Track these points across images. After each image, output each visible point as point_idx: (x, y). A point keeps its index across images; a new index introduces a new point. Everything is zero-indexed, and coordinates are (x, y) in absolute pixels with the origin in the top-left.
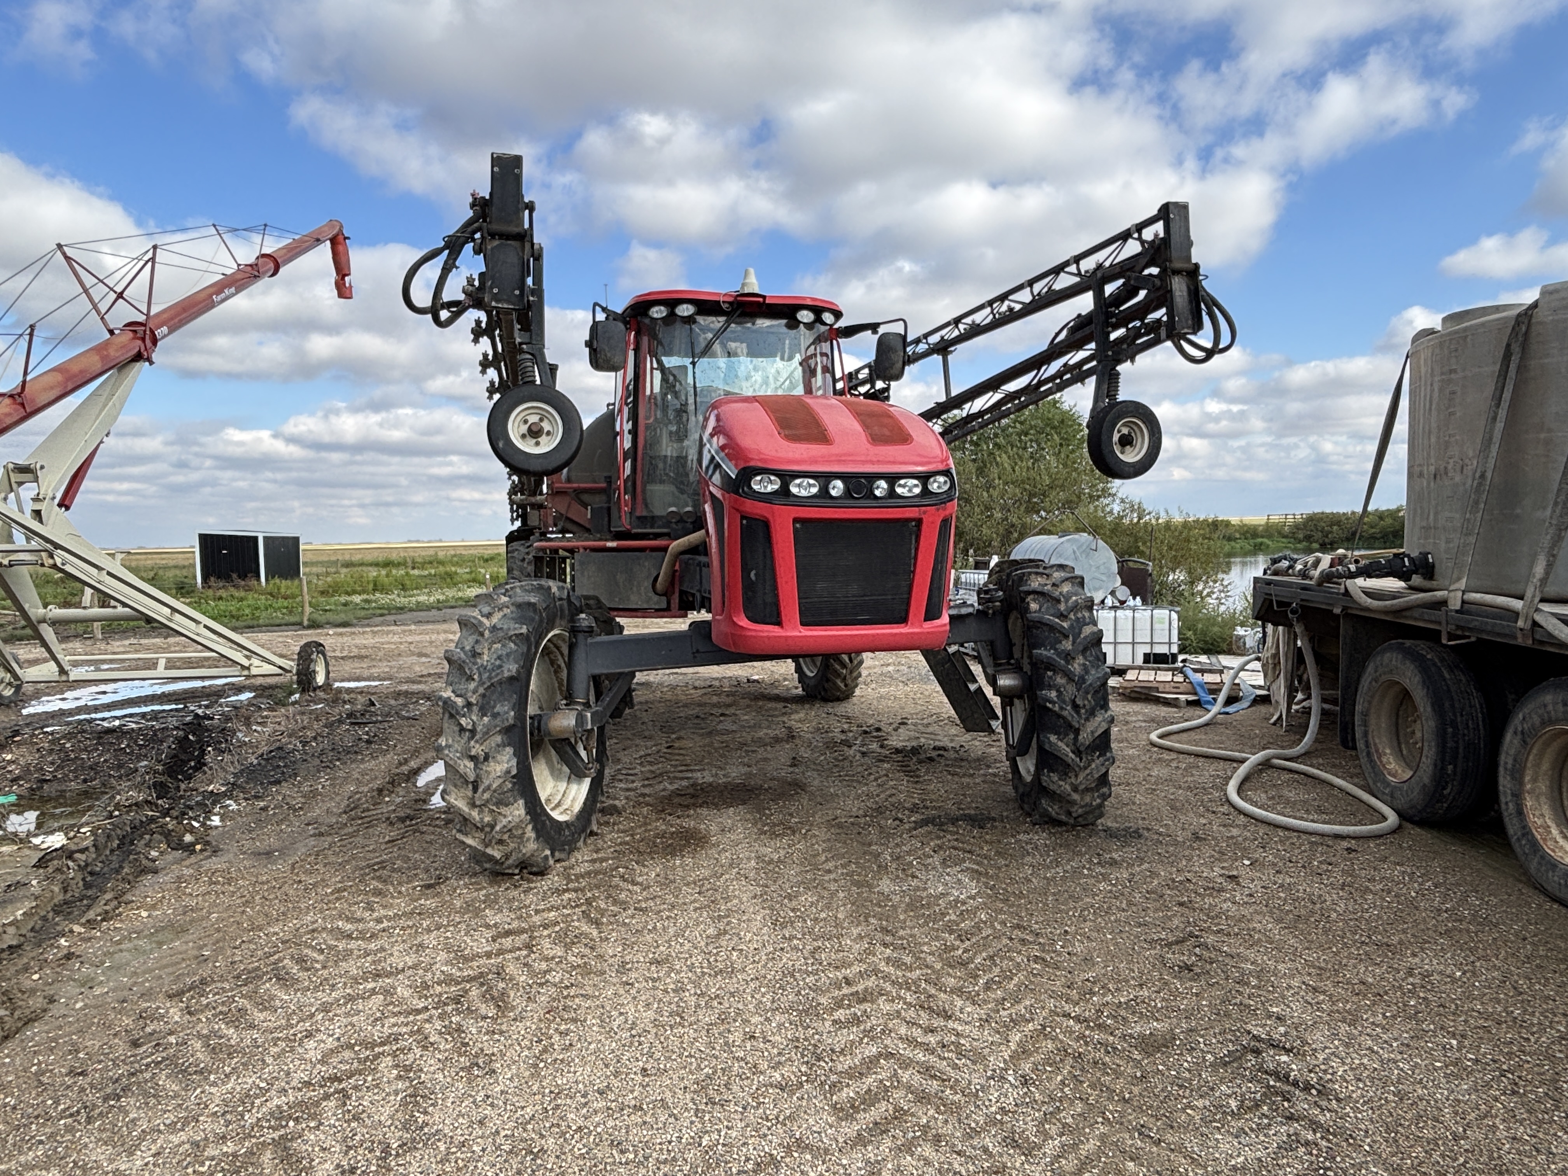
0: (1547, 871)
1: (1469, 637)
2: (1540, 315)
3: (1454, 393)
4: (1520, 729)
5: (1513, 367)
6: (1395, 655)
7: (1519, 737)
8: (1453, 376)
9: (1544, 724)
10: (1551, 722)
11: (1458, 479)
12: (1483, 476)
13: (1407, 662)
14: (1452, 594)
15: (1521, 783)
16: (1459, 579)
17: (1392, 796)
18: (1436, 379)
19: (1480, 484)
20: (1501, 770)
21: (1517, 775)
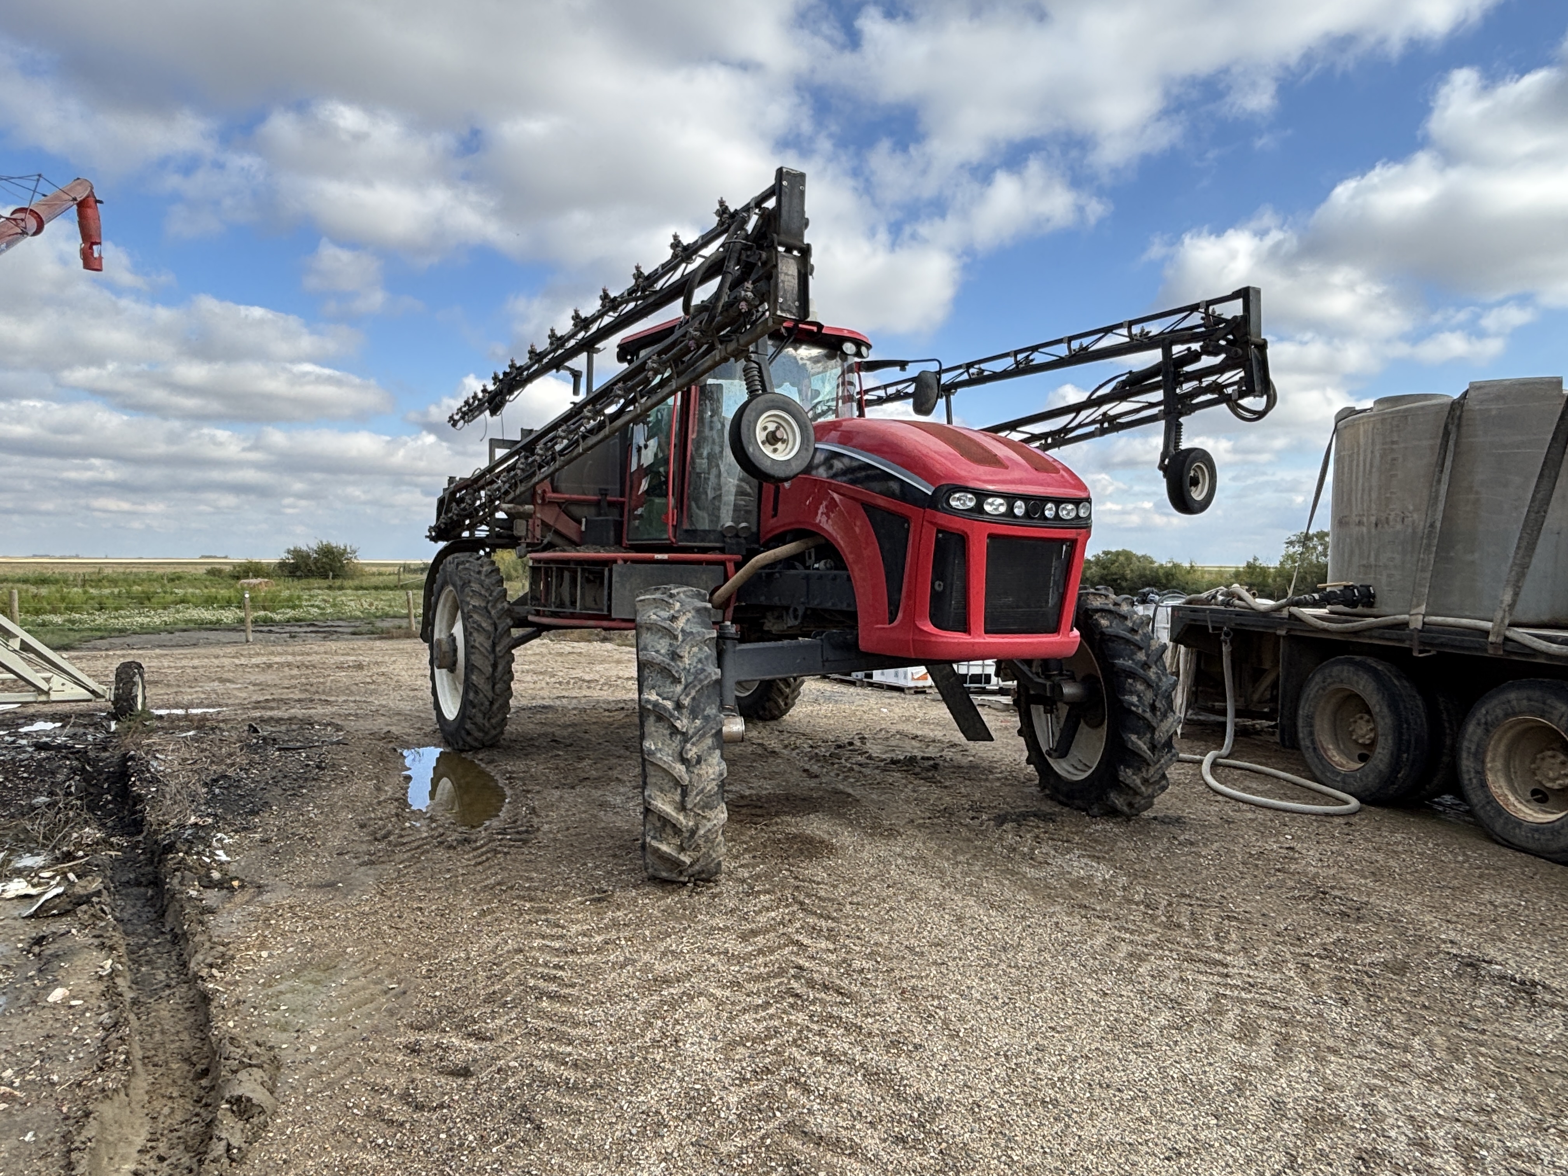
0: (1514, 828)
1: (1429, 651)
2: (1471, 404)
3: (1394, 459)
4: (1483, 721)
5: (1451, 443)
6: (1346, 667)
7: (1483, 727)
8: (1394, 446)
9: (1507, 715)
10: (1515, 714)
11: (1399, 527)
12: (1432, 525)
13: (1361, 673)
14: (1413, 618)
15: (1483, 762)
16: (1418, 605)
17: (1344, 783)
18: (1377, 448)
19: (1430, 532)
20: (1464, 755)
21: (1479, 756)
